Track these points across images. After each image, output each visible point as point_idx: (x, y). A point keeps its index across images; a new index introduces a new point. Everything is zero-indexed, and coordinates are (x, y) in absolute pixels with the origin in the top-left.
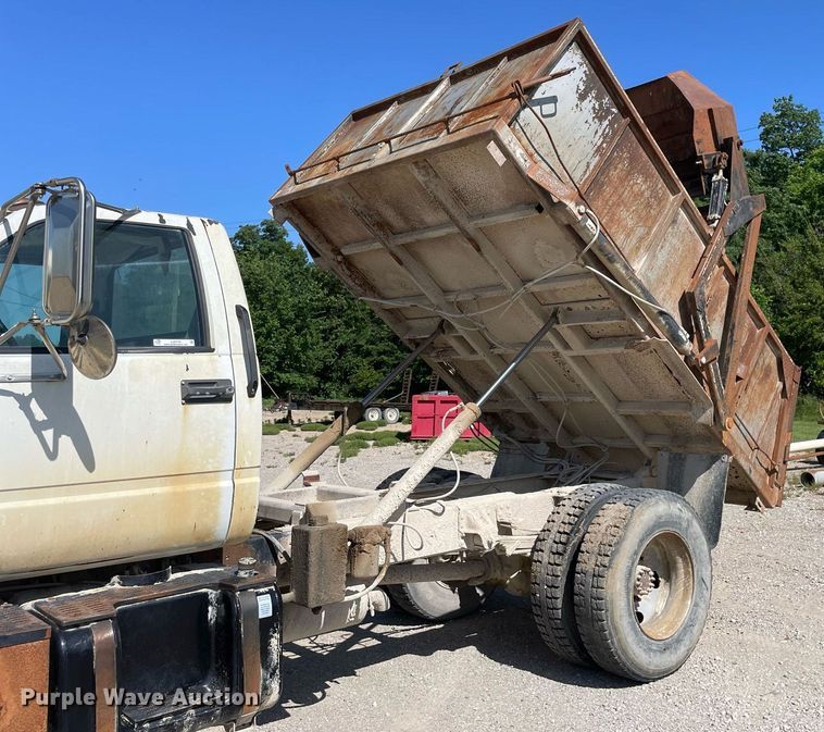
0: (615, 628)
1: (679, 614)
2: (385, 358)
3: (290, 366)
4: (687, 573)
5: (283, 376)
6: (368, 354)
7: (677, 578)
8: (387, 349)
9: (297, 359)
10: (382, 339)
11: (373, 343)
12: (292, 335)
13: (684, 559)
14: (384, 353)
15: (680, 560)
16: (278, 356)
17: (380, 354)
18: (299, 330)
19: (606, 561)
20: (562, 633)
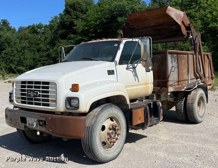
0: (196, 113)
1: (202, 111)
2: (45, 62)
3: (20, 64)
4: (203, 104)
5: (19, 67)
6: (40, 61)
7: (201, 105)
8: (46, 59)
9: (22, 62)
10: (44, 56)
11: (41, 57)
12: (21, 55)
13: (203, 102)
14: (45, 60)
15: (202, 102)
16: (17, 61)
17: (44, 61)
18: (23, 54)
19: (194, 101)
20: (183, 117)
